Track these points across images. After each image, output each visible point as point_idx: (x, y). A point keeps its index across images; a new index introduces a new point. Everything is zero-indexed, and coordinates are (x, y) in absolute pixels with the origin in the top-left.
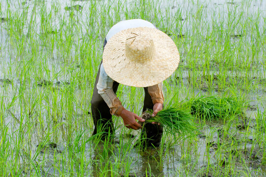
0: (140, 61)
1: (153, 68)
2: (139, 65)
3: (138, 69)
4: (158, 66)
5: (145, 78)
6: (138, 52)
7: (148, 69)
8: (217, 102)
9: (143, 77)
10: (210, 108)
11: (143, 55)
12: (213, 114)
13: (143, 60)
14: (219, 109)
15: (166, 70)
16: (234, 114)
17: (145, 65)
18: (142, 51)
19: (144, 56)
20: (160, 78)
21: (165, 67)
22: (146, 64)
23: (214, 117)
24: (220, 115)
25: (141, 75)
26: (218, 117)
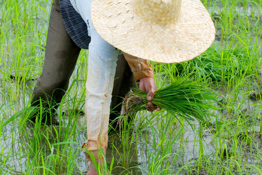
0: (160, 20)
1: (180, 35)
2: (157, 28)
3: (156, 35)
4: (187, 33)
5: (166, 49)
6: (161, 6)
7: (172, 36)
8: (217, 56)
9: (163, 48)
10: (206, 66)
11: (168, 12)
12: (211, 76)
13: (166, 20)
14: (221, 67)
15: (199, 42)
16: (244, 75)
17: (168, 30)
18: (168, 4)
19: (169, 14)
20: (190, 53)
21: (198, 37)
22: (168, 28)
23: (213, 81)
24: (223, 78)
25: (160, 44)
26: (219, 81)
